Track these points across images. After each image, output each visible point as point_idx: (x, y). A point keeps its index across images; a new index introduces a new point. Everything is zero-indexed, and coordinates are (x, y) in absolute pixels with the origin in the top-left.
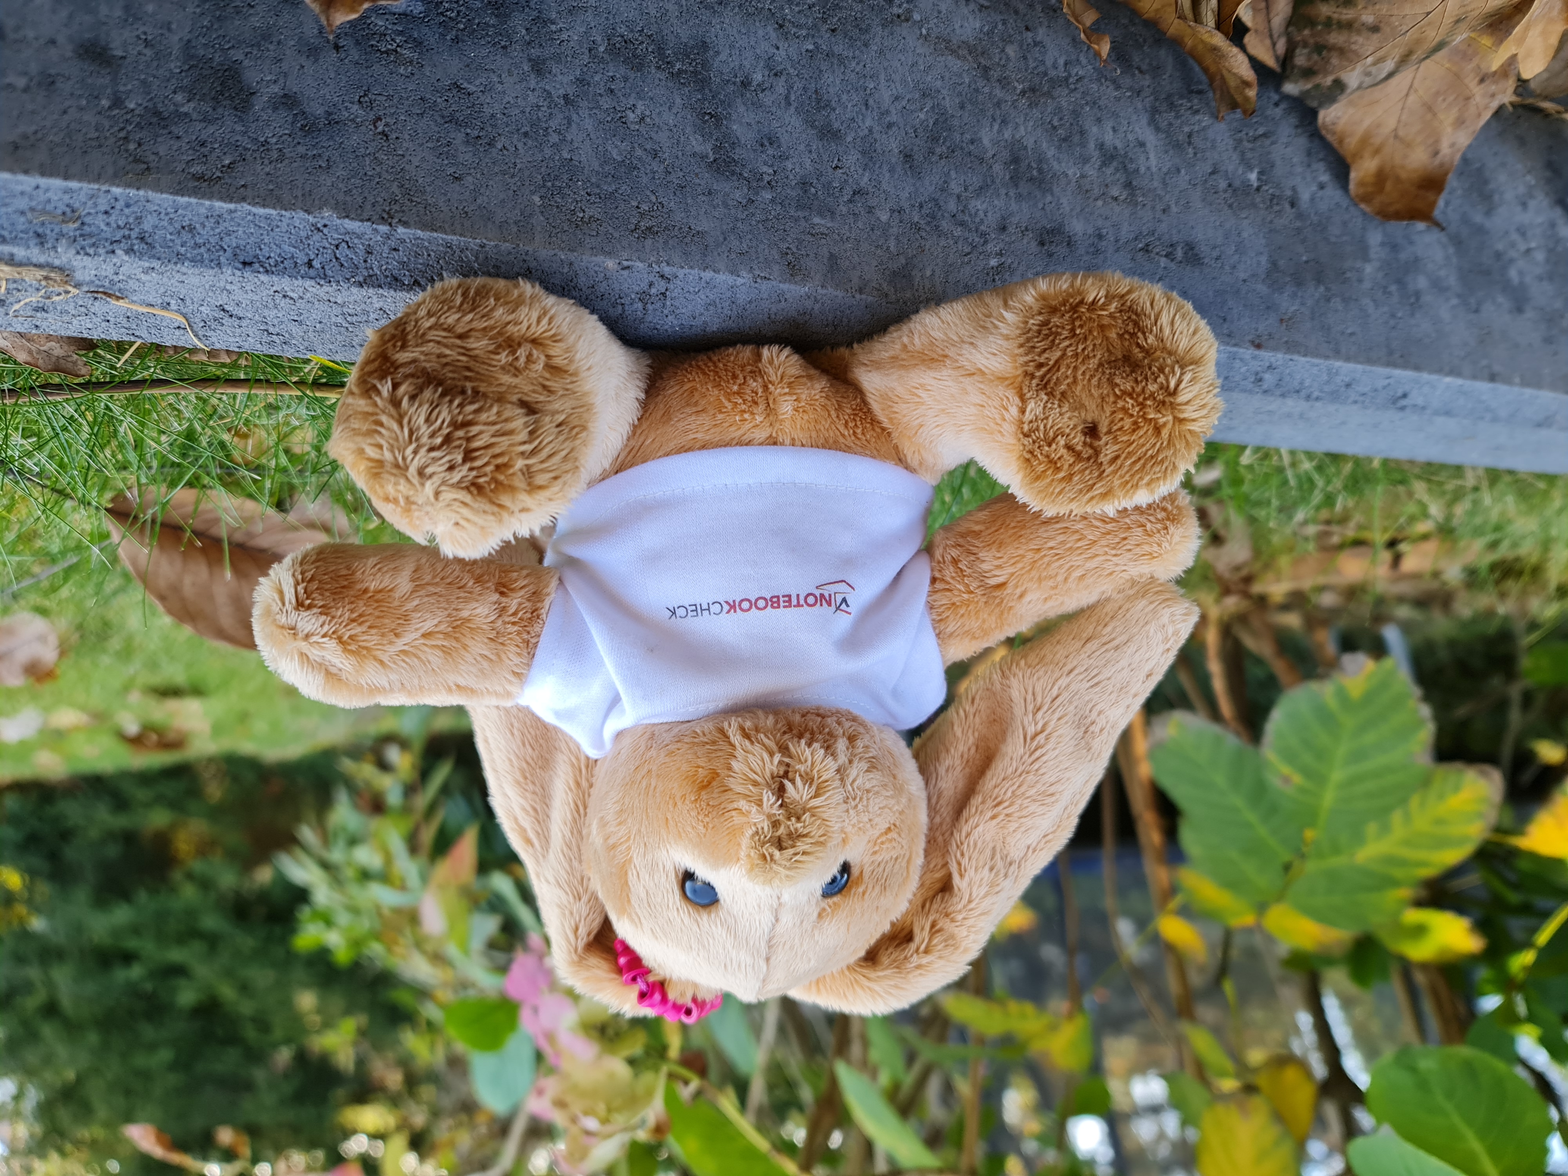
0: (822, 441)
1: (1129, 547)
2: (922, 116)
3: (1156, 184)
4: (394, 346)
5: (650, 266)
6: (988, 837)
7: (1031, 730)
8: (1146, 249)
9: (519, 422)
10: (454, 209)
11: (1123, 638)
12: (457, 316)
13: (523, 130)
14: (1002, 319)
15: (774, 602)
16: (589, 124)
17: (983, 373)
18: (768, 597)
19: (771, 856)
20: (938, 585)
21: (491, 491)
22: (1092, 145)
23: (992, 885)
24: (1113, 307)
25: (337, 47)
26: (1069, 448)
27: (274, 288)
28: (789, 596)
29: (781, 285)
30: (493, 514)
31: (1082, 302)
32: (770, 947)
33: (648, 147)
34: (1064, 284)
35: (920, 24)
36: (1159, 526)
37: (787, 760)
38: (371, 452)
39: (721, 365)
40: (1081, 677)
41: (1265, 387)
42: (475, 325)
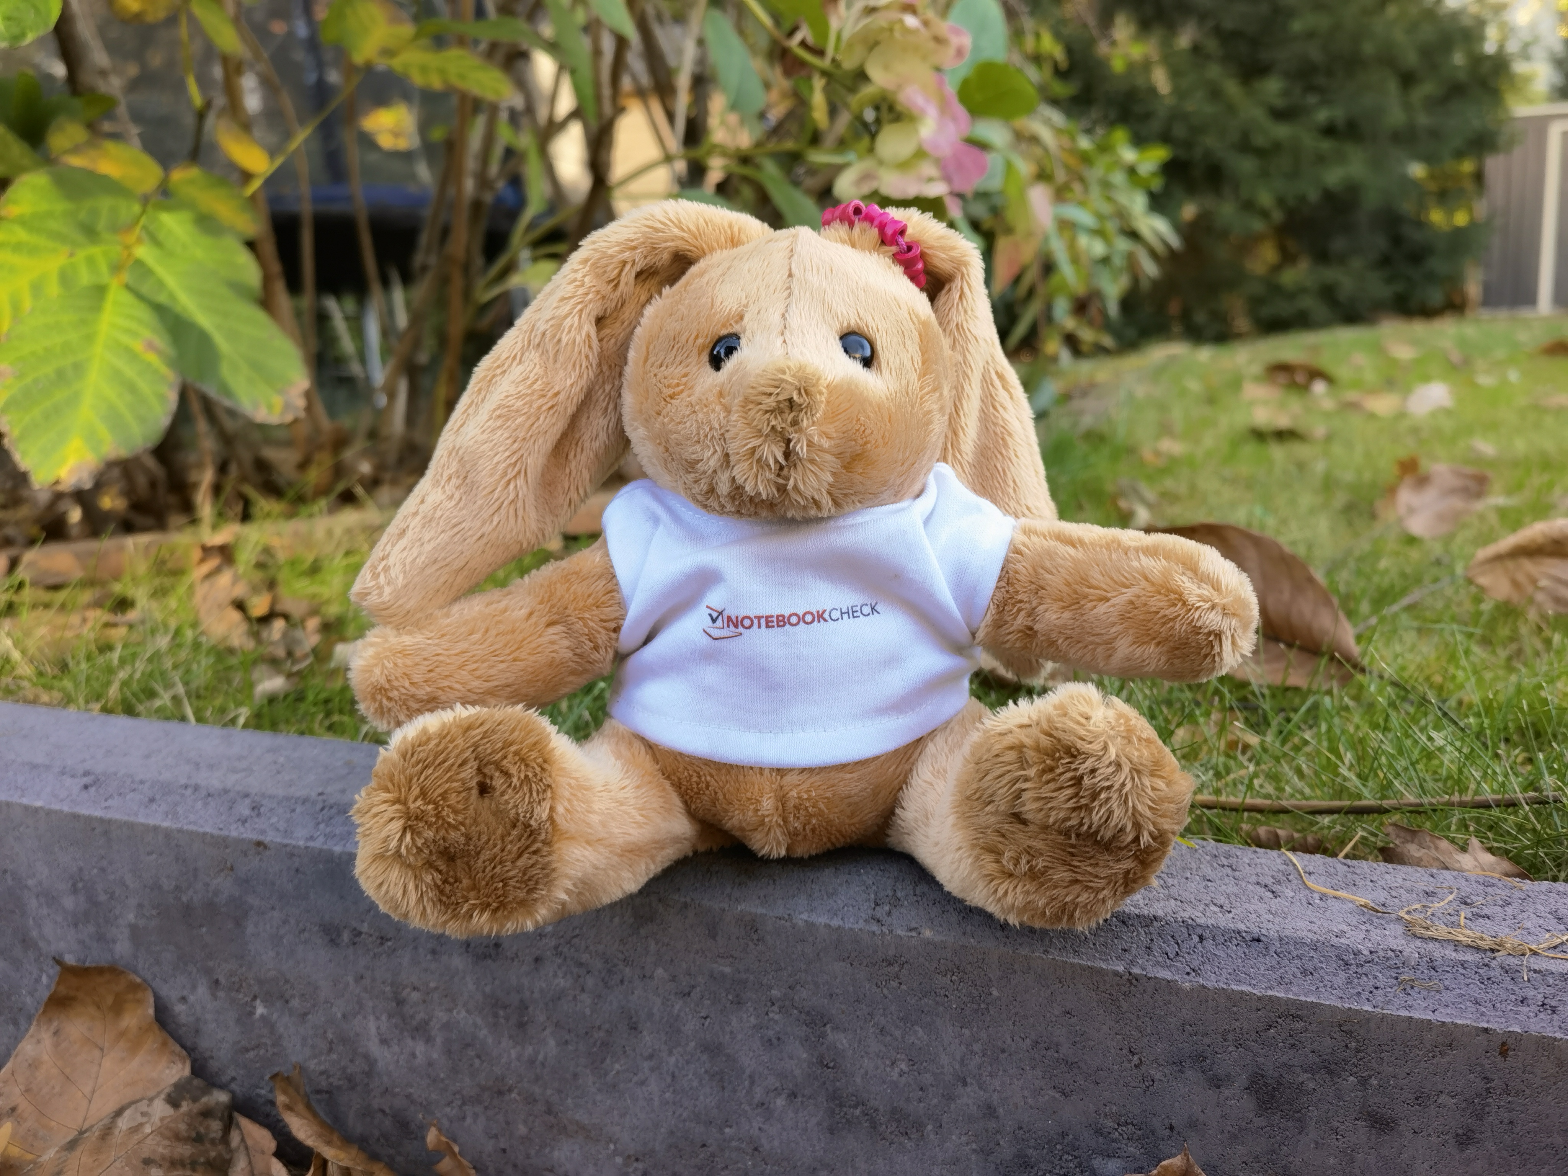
0: (733, 772)
1: (427, 663)
2: (617, 1066)
3: (371, 1004)
4: (1135, 873)
5: (891, 931)
6: (561, 374)
7: (520, 481)
8: (383, 939)
9: (1029, 807)
10: (1072, 986)
11: (428, 571)
12: (1079, 899)
13: (1006, 1054)
14: (568, 892)
15: (782, 621)
16: (945, 1059)
17: (588, 843)
18: (787, 626)
19: (800, 393)
20: (613, 625)
21: (1059, 751)
22: (439, 1040)
23: (559, 327)
24: (466, 907)
25: (1171, 1128)
26: (507, 774)
27: (1231, 915)
28: (767, 626)
29: (764, 911)
30: (1057, 729)
31: (495, 911)
32: (790, 288)
33: (889, 1038)
34: (510, 927)
35: (616, 1152)
36: (396, 684)
37: (781, 481)
38: (1161, 784)
39: (824, 840)
40: (470, 533)
41: (247, 801)
42: (1065, 891)
